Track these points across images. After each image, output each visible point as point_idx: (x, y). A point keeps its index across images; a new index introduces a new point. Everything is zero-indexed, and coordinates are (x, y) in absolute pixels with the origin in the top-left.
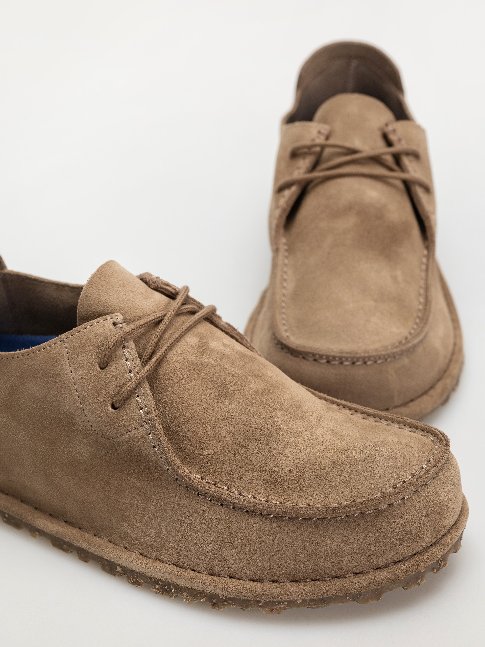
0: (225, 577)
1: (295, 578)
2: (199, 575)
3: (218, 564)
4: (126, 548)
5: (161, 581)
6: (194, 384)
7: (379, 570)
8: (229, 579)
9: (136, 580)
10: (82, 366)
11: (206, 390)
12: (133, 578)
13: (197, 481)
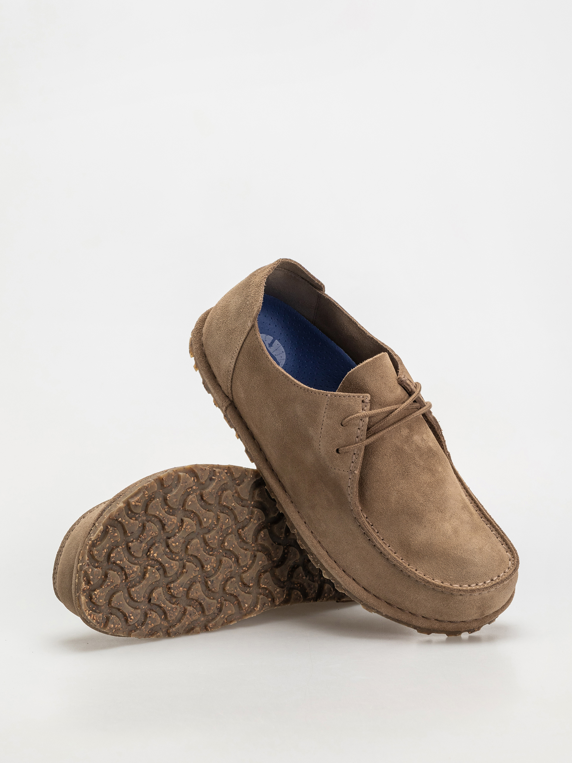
0: (350, 578)
1: (388, 601)
2: (337, 568)
3: (351, 568)
4: (305, 523)
5: (315, 555)
6: (391, 460)
7: (437, 621)
8: (352, 580)
9: (302, 544)
10: (332, 418)
11: (396, 467)
12: (301, 542)
13: (362, 519)
